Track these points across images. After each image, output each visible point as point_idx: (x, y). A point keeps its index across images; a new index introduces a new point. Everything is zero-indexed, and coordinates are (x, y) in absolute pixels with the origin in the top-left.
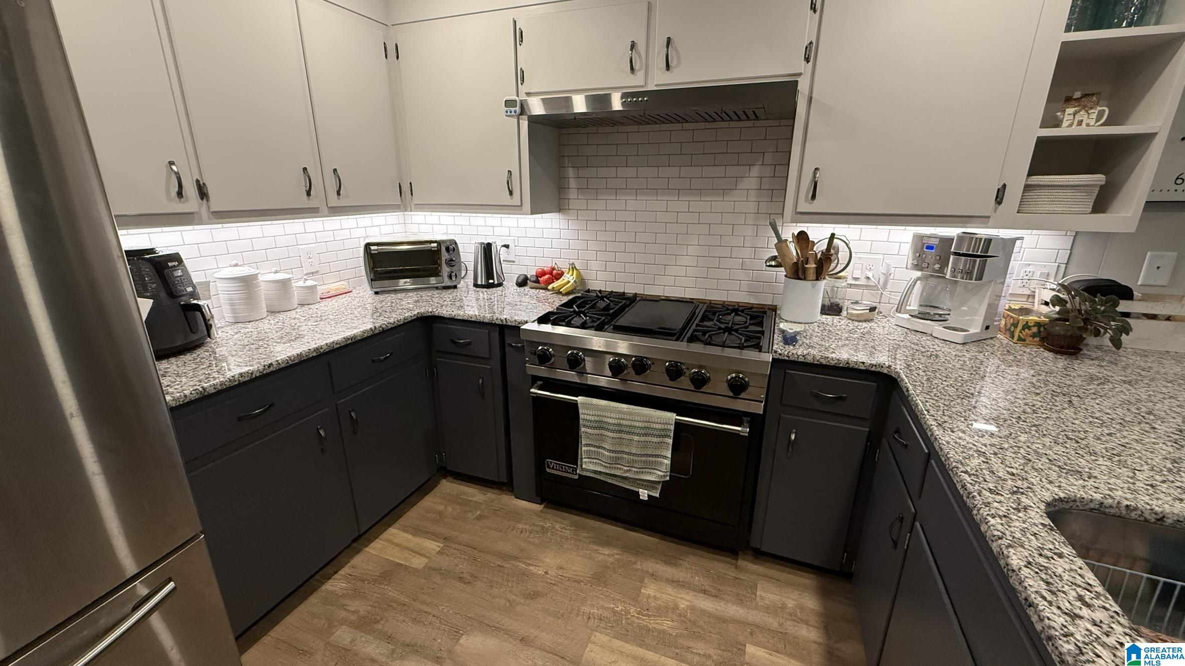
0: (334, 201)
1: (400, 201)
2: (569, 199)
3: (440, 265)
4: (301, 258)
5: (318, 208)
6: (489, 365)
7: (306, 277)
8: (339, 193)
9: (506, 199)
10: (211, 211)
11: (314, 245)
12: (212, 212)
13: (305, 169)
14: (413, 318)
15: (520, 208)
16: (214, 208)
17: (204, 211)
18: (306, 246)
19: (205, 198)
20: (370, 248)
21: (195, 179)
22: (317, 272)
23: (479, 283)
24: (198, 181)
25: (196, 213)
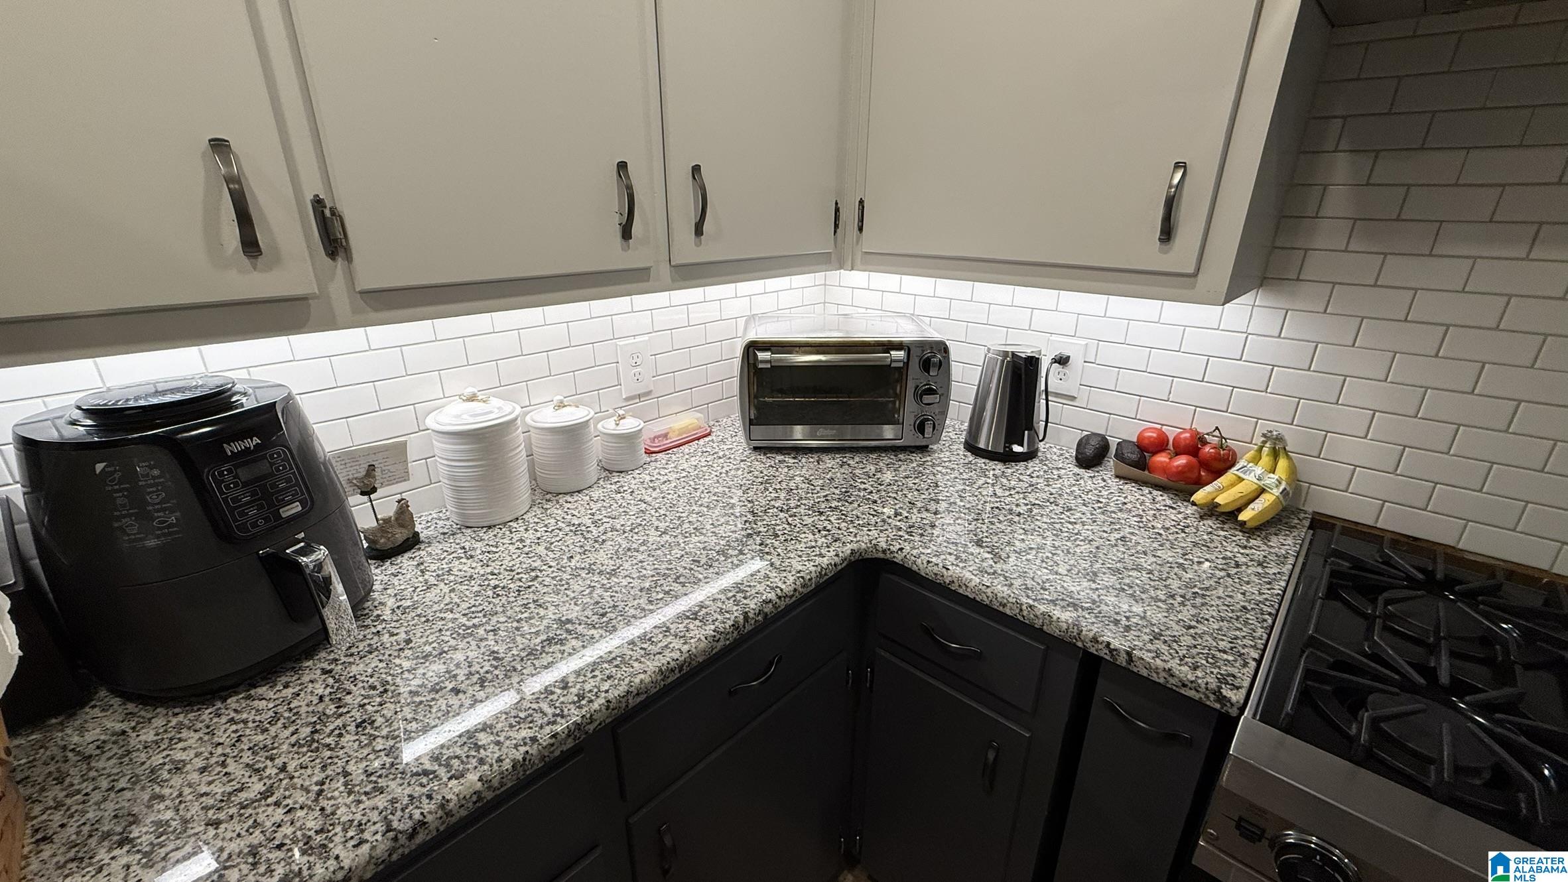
0: (687, 250)
1: (833, 246)
2: (1306, 250)
3: (901, 397)
4: (620, 365)
5: (647, 270)
6: (1029, 730)
7: (621, 412)
8: (699, 230)
9: (1150, 254)
10: (357, 290)
11: (646, 338)
12: (362, 293)
13: (622, 166)
14: (840, 568)
15: (1192, 279)
16: (367, 281)
17: (338, 289)
18: (631, 340)
19: (341, 253)
20: (755, 355)
21: (309, 197)
22: (649, 393)
23: (982, 445)
24: (318, 203)
25: (314, 297)
